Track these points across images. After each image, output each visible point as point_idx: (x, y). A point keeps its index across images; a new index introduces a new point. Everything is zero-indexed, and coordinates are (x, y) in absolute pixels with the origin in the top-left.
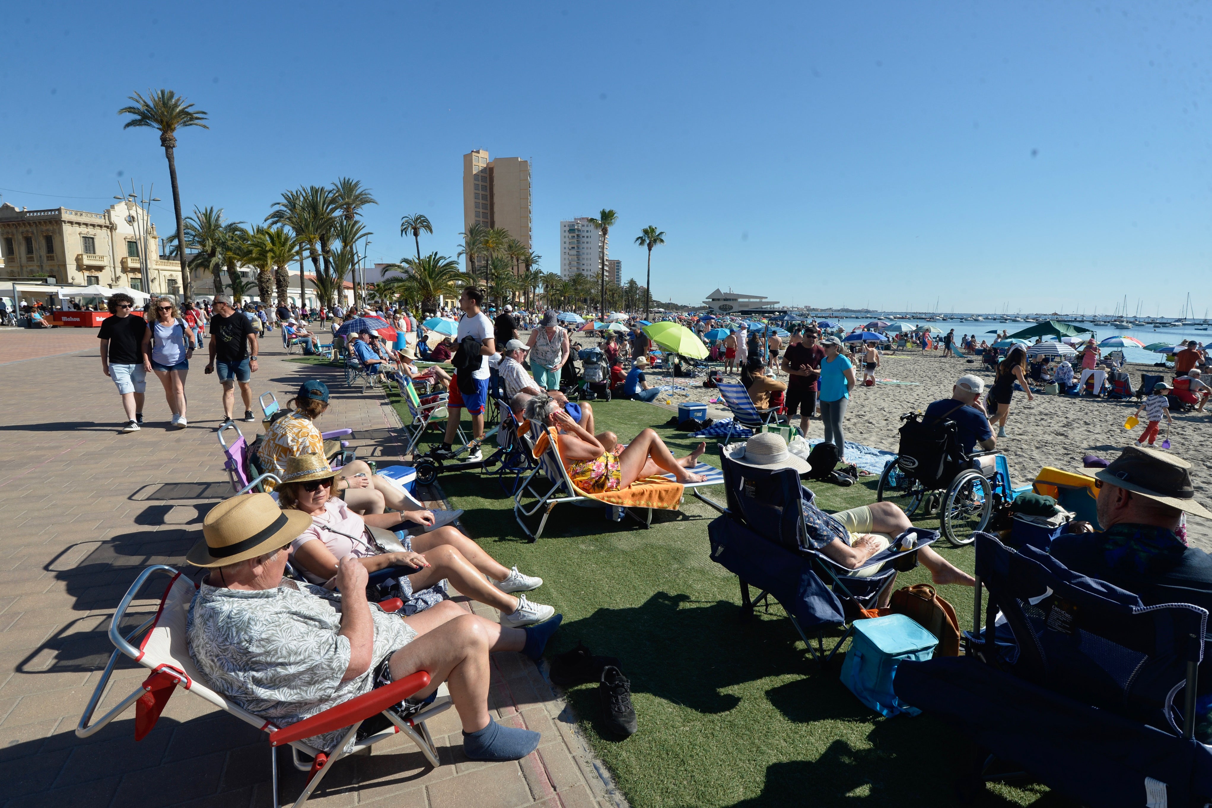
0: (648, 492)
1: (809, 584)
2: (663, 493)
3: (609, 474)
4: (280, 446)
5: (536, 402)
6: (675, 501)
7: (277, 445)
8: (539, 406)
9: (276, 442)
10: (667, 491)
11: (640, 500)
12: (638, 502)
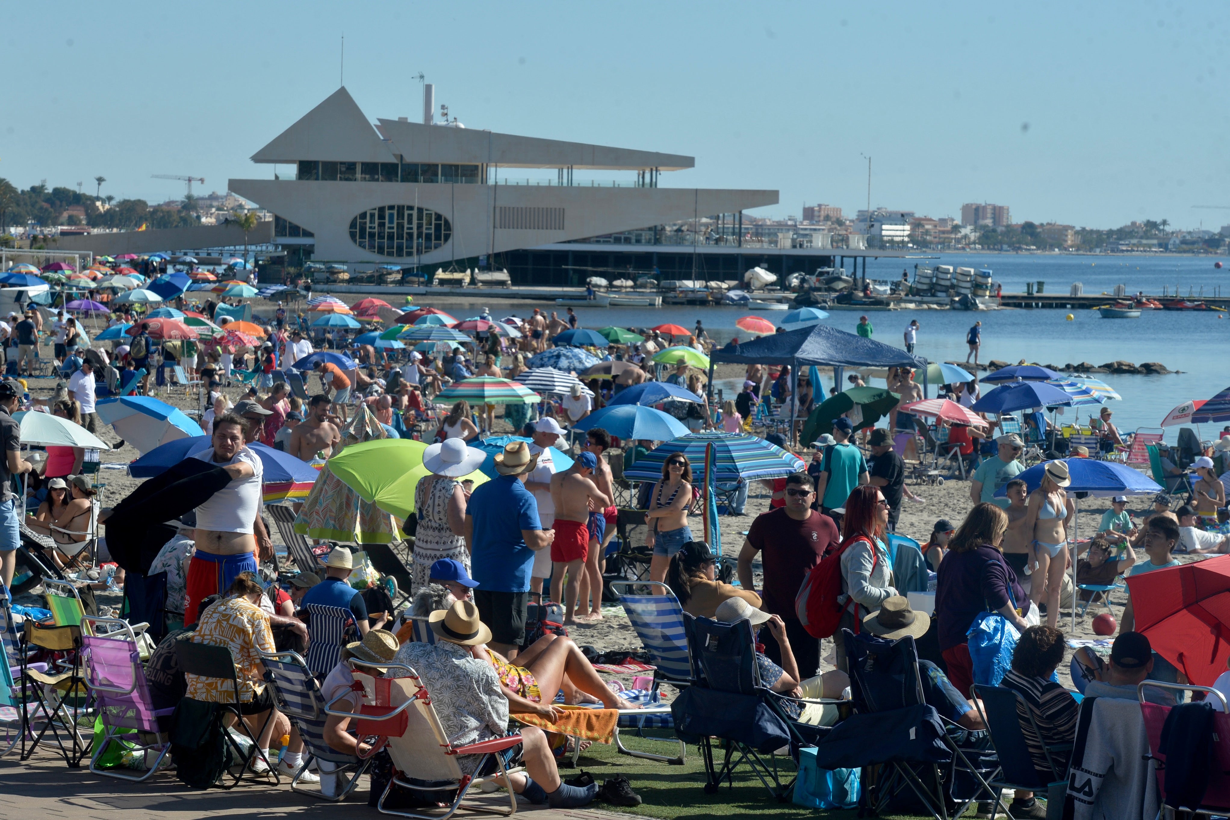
0: (576, 716)
1: (763, 714)
2: (594, 719)
3: (526, 690)
4: (235, 626)
5: (431, 596)
6: (607, 732)
7: (231, 625)
8: (436, 602)
9: (231, 622)
10: (597, 716)
11: (565, 725)
12: (563, 728)
